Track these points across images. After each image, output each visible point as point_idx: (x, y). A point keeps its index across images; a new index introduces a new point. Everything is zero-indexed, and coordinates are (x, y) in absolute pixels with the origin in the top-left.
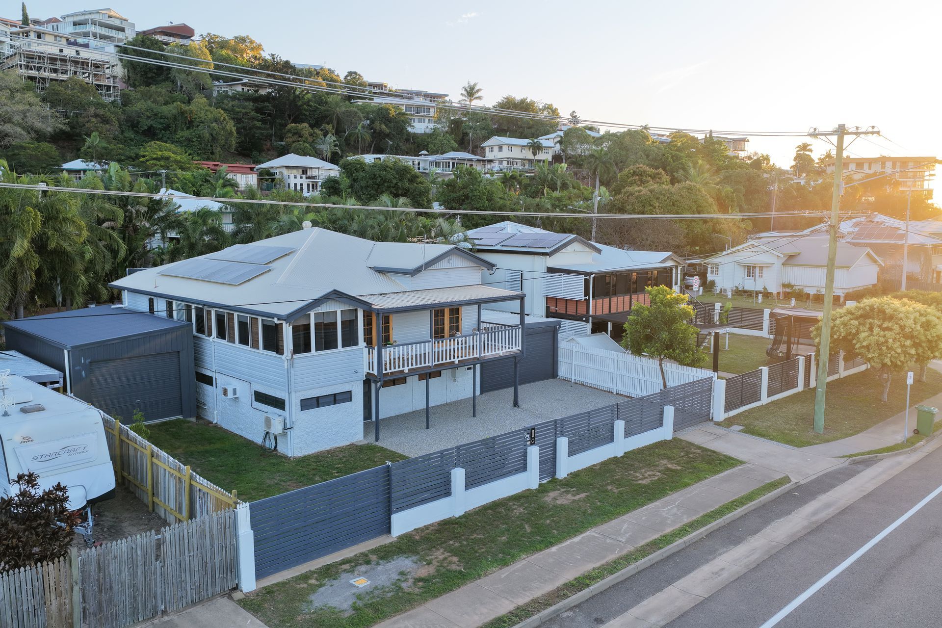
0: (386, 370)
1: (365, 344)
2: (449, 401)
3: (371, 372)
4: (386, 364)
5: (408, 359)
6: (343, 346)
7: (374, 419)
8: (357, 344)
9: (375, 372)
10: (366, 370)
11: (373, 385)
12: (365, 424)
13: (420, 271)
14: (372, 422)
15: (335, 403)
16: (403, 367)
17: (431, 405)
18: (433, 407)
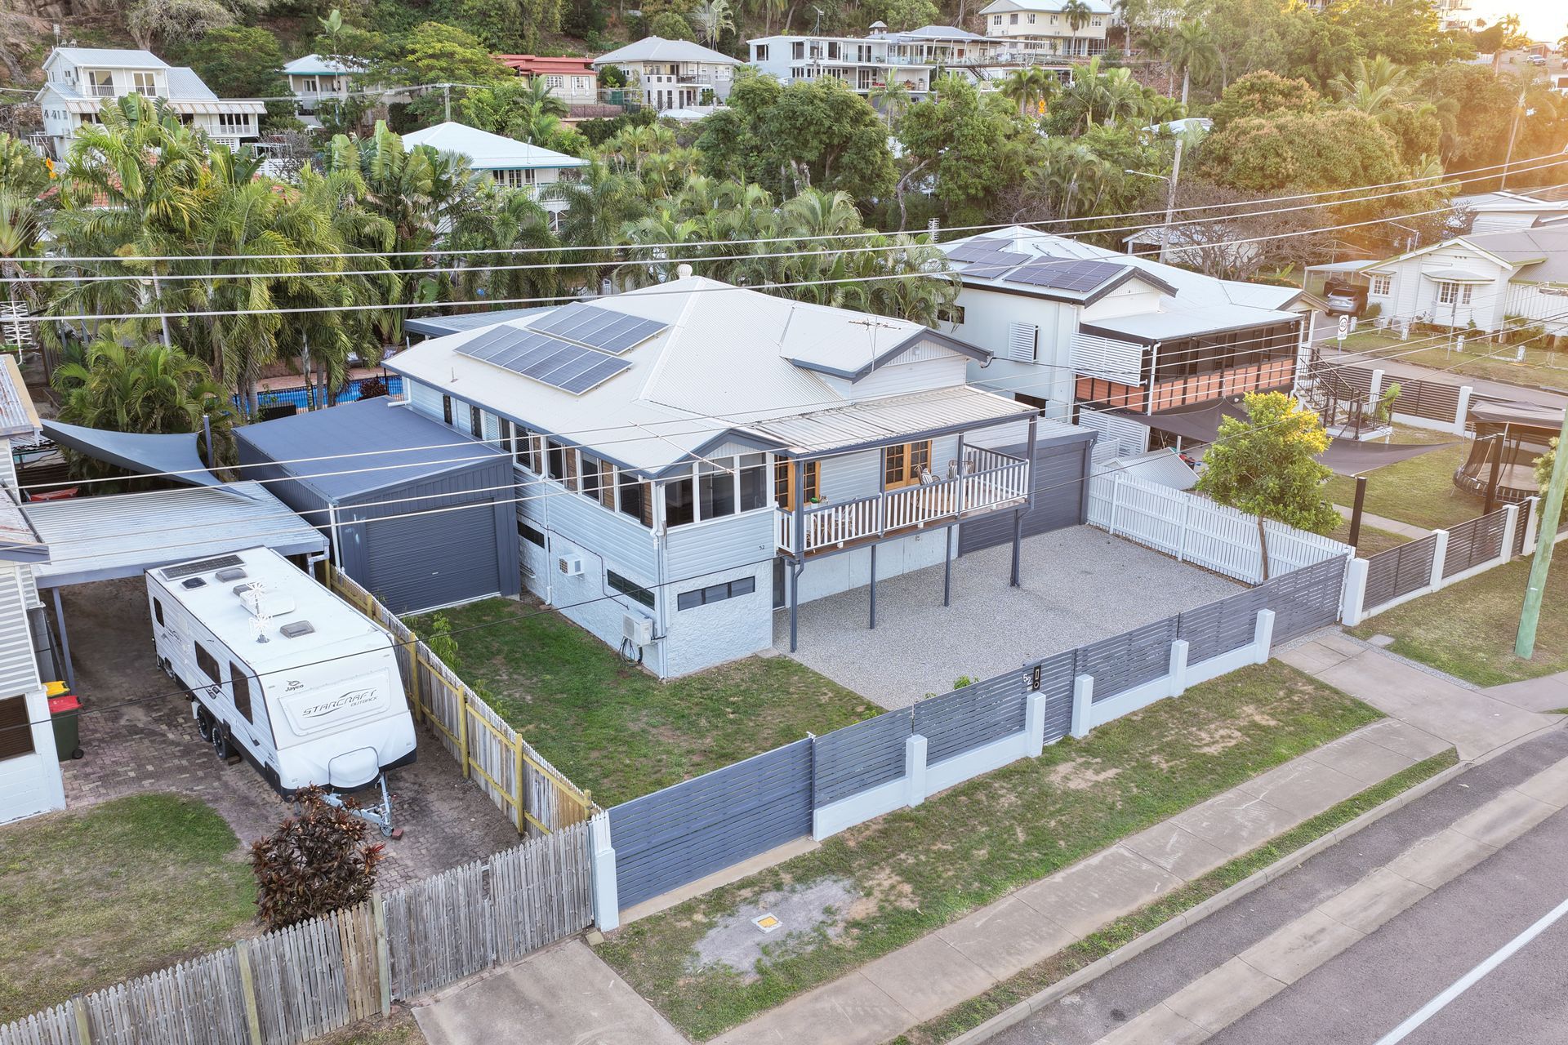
0: (809, 544)
1: (777, 504)
2: (906, 571)
3: (785, 547)
4: (809, 535)
5: (843, 523)
6: (743, 509)
7: (788, 604)
8: (764, 504)
9: (792, 550)
10: (778, 544)
11: (788, 569)
12: (775, 613)
13: (867, 374)
14: (785, 610)
15: (730, 595)
16: (836, 538)
17: (878, 578)
18: (881, 582)
